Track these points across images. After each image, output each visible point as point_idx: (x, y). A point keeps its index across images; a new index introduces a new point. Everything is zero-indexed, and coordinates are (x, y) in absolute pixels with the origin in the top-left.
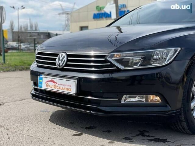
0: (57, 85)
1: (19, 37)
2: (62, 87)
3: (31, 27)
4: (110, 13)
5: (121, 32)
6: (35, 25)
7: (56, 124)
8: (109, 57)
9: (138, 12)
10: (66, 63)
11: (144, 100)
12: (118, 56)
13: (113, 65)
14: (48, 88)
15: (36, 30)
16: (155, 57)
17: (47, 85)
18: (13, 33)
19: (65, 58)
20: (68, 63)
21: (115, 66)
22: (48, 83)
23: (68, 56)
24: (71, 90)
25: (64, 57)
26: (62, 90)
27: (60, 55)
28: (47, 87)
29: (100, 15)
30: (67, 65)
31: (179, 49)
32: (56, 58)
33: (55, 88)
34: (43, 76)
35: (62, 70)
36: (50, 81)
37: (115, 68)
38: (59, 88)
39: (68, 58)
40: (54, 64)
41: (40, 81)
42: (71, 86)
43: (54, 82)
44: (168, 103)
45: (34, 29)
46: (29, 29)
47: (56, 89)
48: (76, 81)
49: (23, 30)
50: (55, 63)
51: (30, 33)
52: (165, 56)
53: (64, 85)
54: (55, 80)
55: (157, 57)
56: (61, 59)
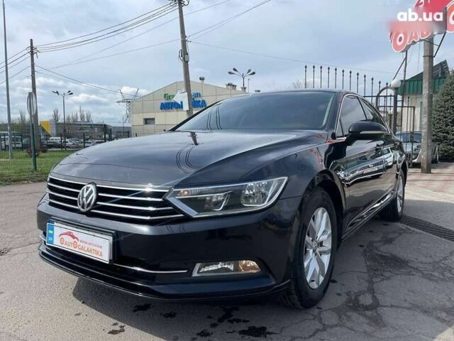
0: (79, 243)
1: (65, 131)
2: (87, 246)
3: (82, 118)
4: (182, 102)
5: (196, 144)
6: (87, 115)
7: (83, 303)
8: (171, 196)
9: (217, 111)
10: (95, 204)
11: (231, 267)
12: (185, 192)
13: (176, 210)
14: (63, 246)
15: (88, 121)
16: (247, 192)
17: (62, 241)
18: (58, 125)
19: (94, 195)
20: (98, 203)
21: (181, 212)
22: (64, 236)
23: (99, 190)
24: (101, 255)
25: (91, 192)
26: (87, 253)
27: (85, 187)
28: (62, 244)
29: (169, 106)
30: (96, 207)
31: (286, 178)
32: (78, 193)
33: (75, 248)
34: (55, 224)
35: (89, 214)
36: (66, 234)
37: (182, 215)
38: (82, 249)
39: (100, 194)
40: (75, 203)
41: (51, 232)
42: (101, 247)
43: (73, 237)
44: (270, 272)
45: (86, 120)
46: (79, 120)
47: (77, 249)
48: (111, 238)
49: (71, 121)
50: (76, 201)
51: (81, 125)
52: (263, 190)
53: (90, 244)
54: (75, 234)
55: (251, 192)
56: (85, 195)
